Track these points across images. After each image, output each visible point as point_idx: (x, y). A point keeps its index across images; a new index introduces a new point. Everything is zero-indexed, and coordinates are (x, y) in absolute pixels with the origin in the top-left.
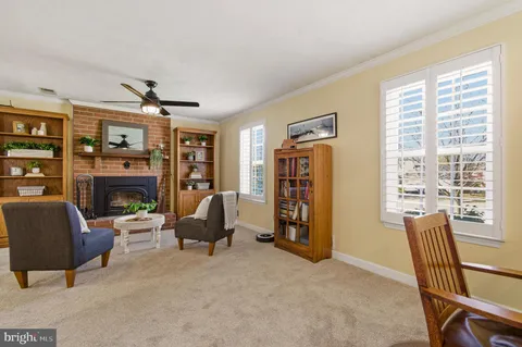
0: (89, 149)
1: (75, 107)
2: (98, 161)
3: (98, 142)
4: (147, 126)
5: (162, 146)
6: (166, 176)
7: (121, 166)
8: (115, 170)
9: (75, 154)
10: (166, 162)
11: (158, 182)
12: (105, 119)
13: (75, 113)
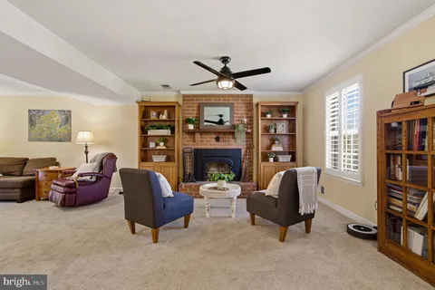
0: (191, 127)
1: (184, 96)
2: (198, 135)
3: (198, 120)
4: (233, 104)
5: (245, 120)
6: (250, 147)
7: (214, 140)
8: (209, 143)
9: (183, 131)
10: (249, 135)
11: (243, 153)
12: (203, 102)
13: (184, 100)
